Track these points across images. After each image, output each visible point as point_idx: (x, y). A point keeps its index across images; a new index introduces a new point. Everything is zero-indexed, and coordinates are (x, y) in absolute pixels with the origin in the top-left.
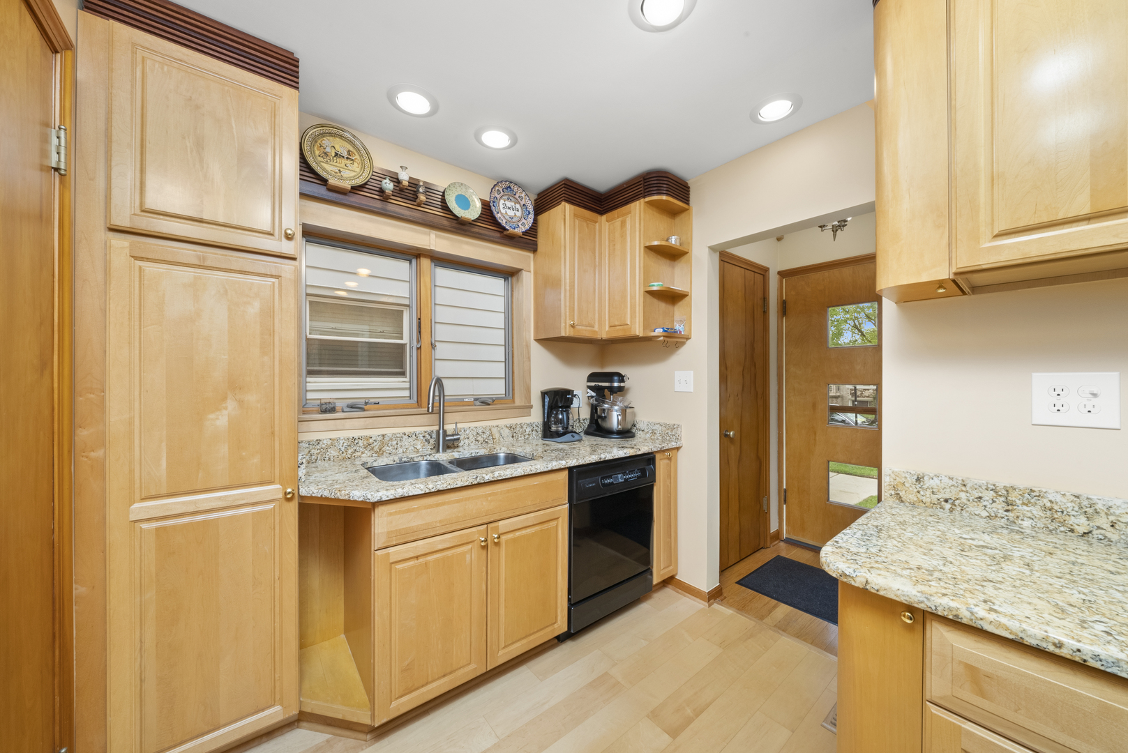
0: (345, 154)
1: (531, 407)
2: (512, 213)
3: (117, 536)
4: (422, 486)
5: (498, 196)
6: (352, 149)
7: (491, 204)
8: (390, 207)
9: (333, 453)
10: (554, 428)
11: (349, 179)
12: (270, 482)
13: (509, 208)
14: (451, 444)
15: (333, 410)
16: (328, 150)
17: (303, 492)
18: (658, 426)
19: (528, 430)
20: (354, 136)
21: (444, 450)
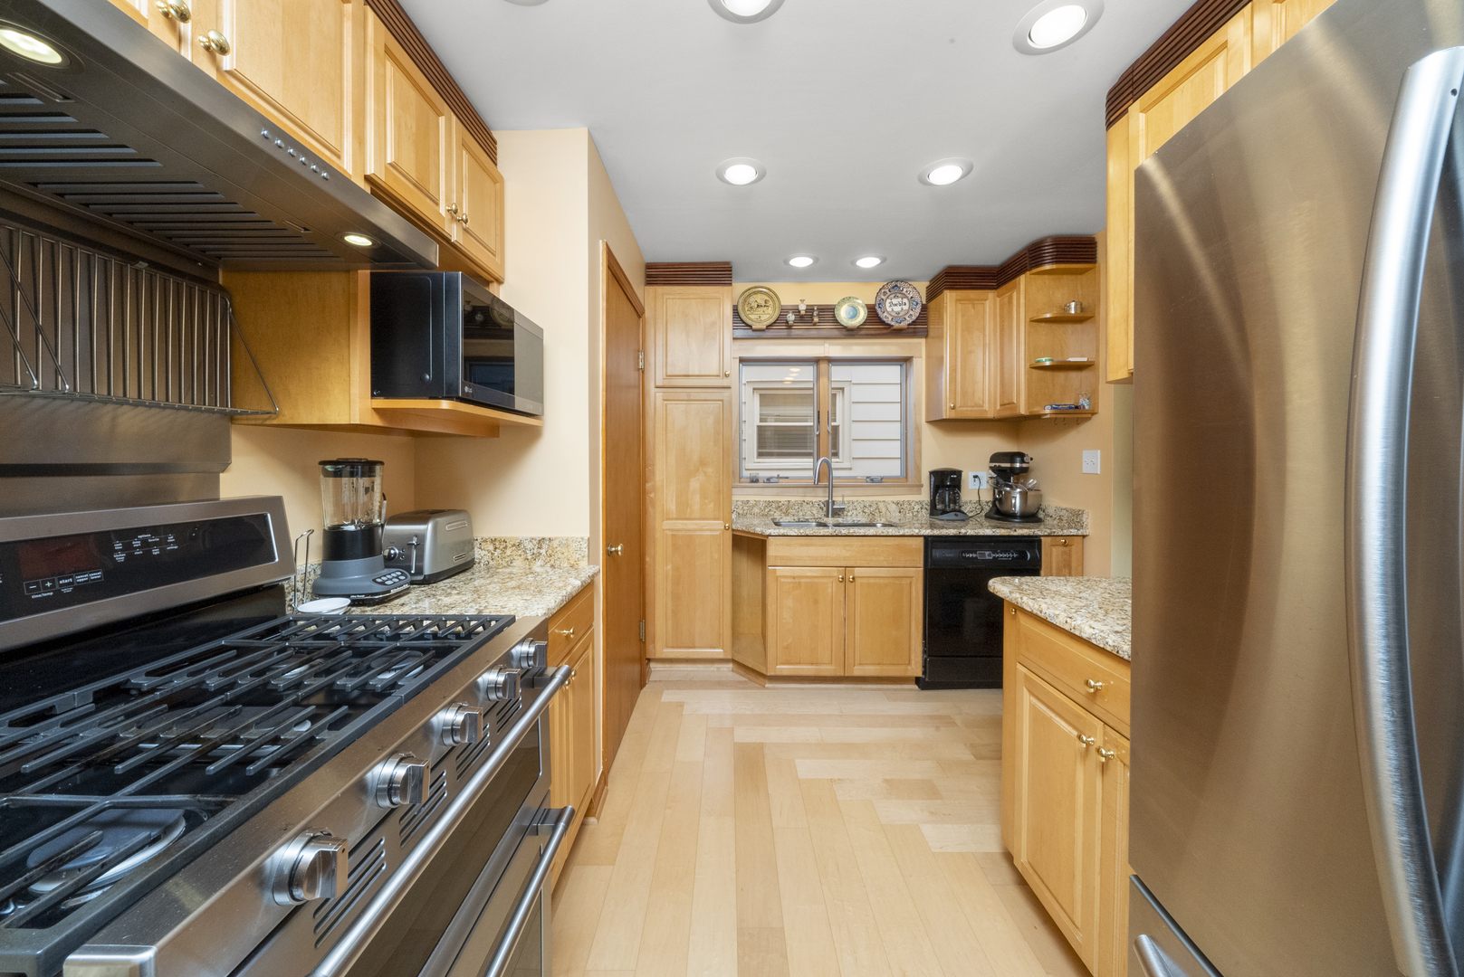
0: (763, 304)
1: (922, 486)
2: (898, 309)
3: (658, 535)
4: (796, 531)
5: (884, 298)
6: (767, 298)
7: (877, 308)
8: (794, 332)
9: (756, 510)
10: (939, 507)
11: (765, 321)
12: (718, 519)
13: (896, 305)
14: (837, 513)
15: (757, 481)
16: (753, 304)
17: (734, 527)
18: (1064, 511)
19: (917, 507)
20: (769, 289)
21: (833, 516)
